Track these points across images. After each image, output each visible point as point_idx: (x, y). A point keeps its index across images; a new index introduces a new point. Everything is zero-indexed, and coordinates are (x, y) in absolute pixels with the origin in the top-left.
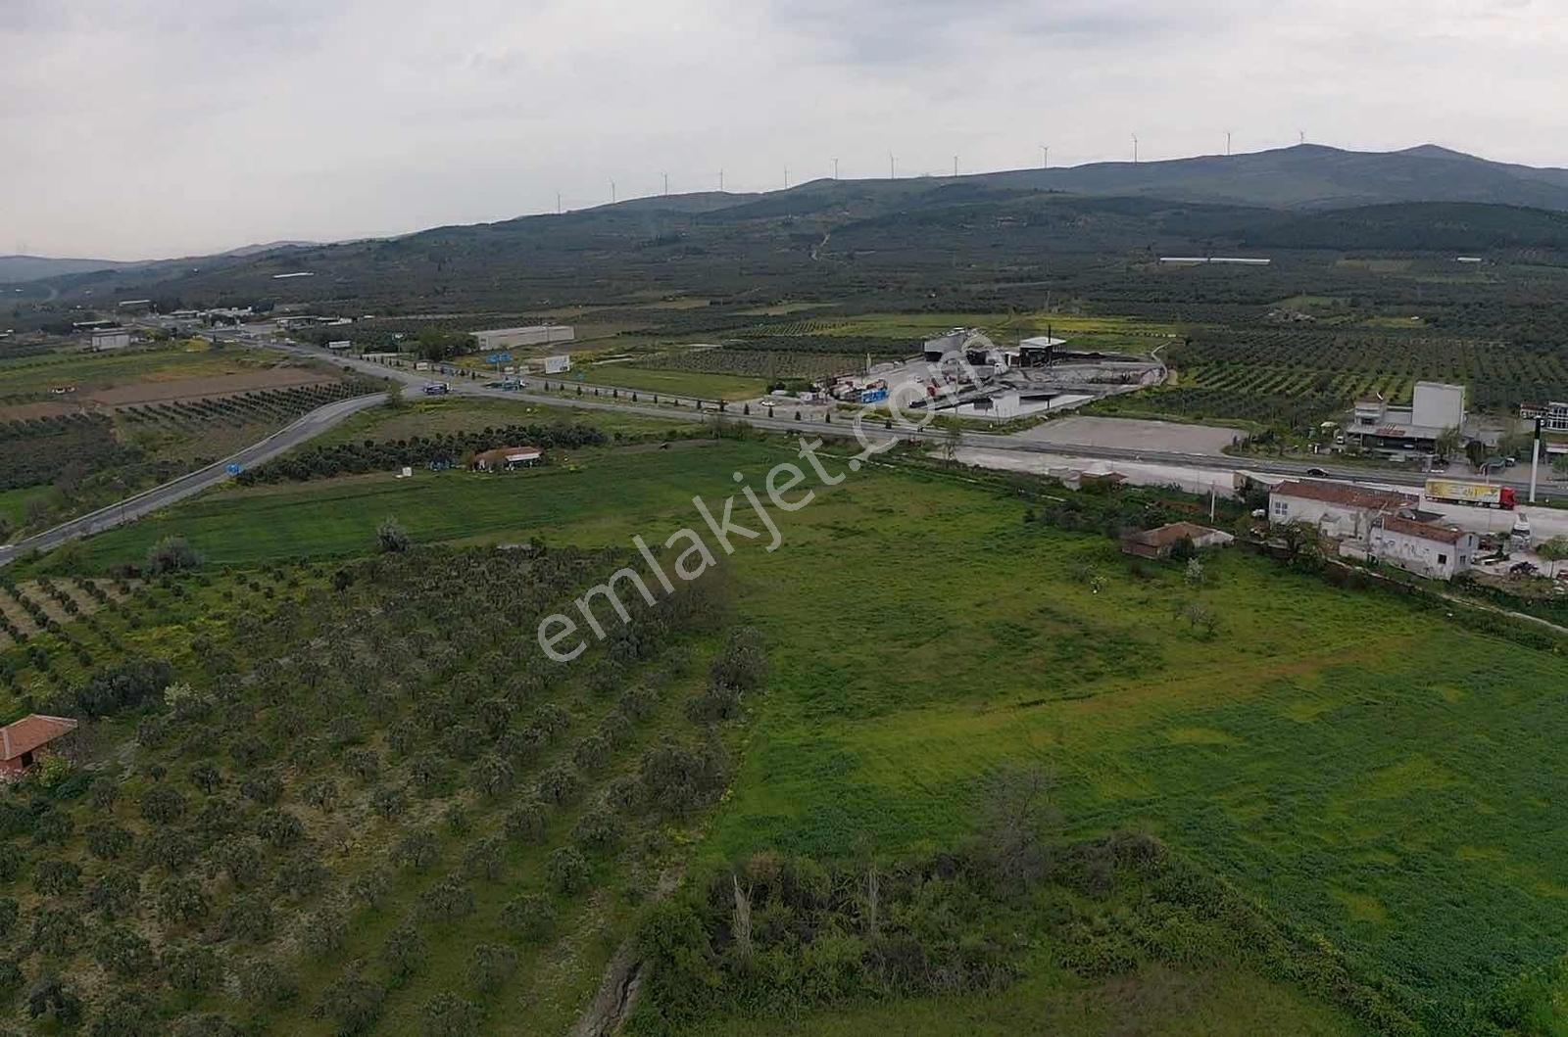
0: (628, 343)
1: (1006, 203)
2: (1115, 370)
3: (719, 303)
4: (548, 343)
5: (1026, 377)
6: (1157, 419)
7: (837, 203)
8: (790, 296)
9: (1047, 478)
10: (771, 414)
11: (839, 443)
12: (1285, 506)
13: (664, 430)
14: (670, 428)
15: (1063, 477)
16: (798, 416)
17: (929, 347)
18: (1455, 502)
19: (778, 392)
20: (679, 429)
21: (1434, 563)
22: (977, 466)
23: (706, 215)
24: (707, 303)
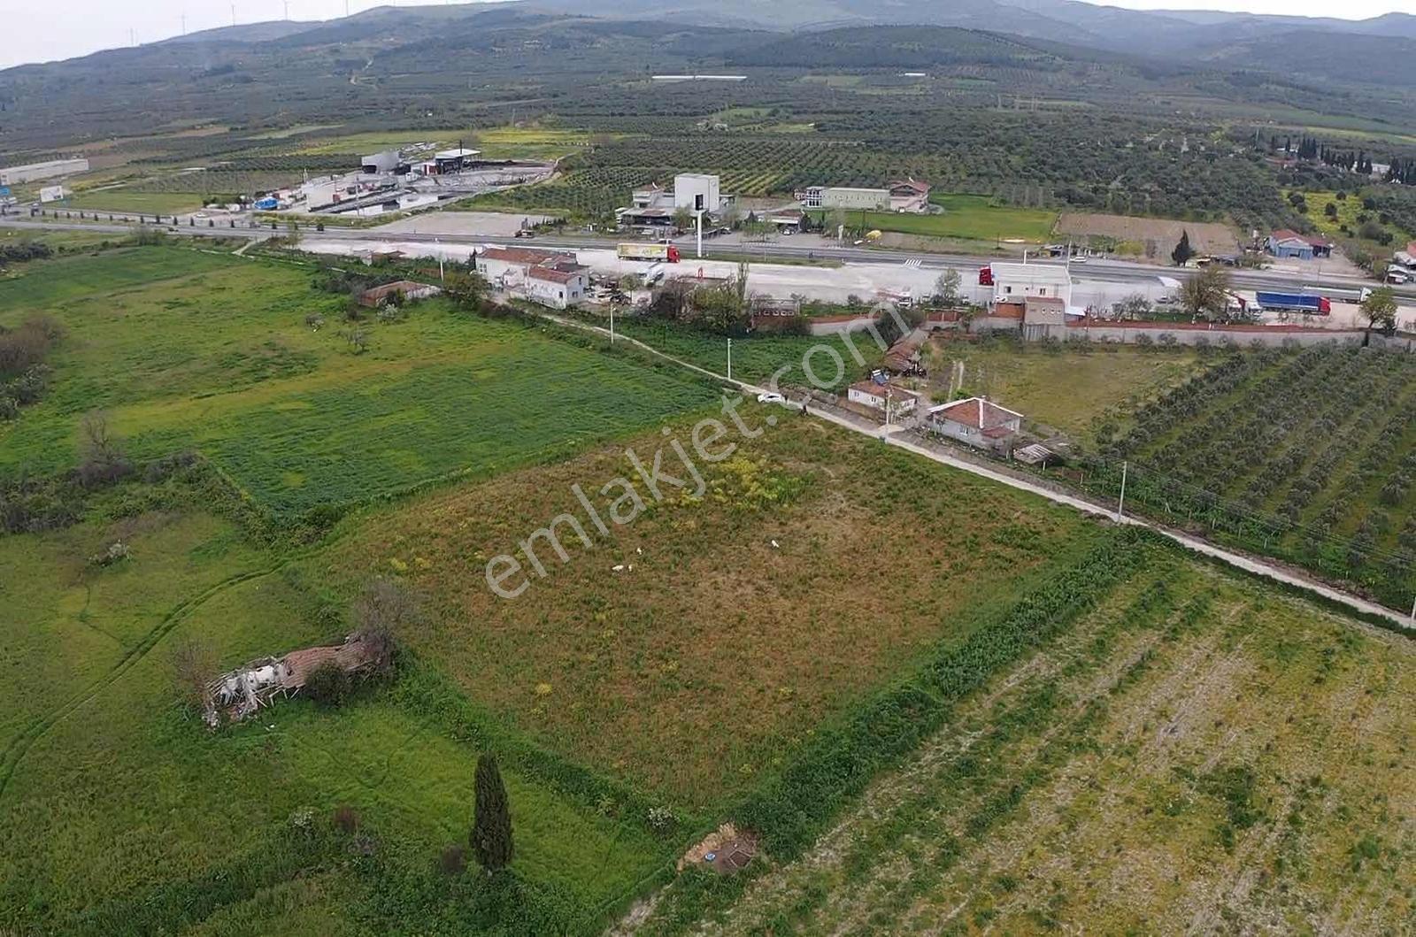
0: (133, 170)
1: (537, 27)
2: (514, 174)
3: (237, 129)
4: (64, 175)
5: (436, 182)
6: (495, 211)
7: (386, 30)
8: (305, 119)
9: (352, 258)
10: (192, 224)
11: (226, 243)
12: (485, 266)
13: (99, 242)
14: (104, 240)
15: (362, 255)
16: (211, 224)
17: (366, 161)
18: (637, 259)
19: (212, 205)
20: (110, 241)
21: (557, 298)
22: (311, 253)
23: (265, 44)
24: (226, 129)
